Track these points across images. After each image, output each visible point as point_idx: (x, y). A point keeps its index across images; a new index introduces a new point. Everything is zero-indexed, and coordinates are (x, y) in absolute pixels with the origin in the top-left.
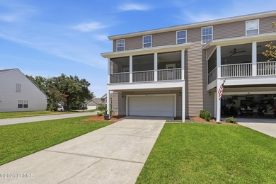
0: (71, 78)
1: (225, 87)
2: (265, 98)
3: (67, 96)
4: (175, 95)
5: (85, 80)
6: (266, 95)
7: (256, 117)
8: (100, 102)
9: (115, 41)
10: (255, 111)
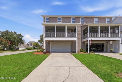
0: (12, 33)
1: (92, 40)
2: (98, 45)
3: (10, 42)
4: (71, 43)
5: (20, 34)
6: (98, 44)
7: (96, 51)
8: (27, 46)
9: (44, 17)
10: (96, 49)
